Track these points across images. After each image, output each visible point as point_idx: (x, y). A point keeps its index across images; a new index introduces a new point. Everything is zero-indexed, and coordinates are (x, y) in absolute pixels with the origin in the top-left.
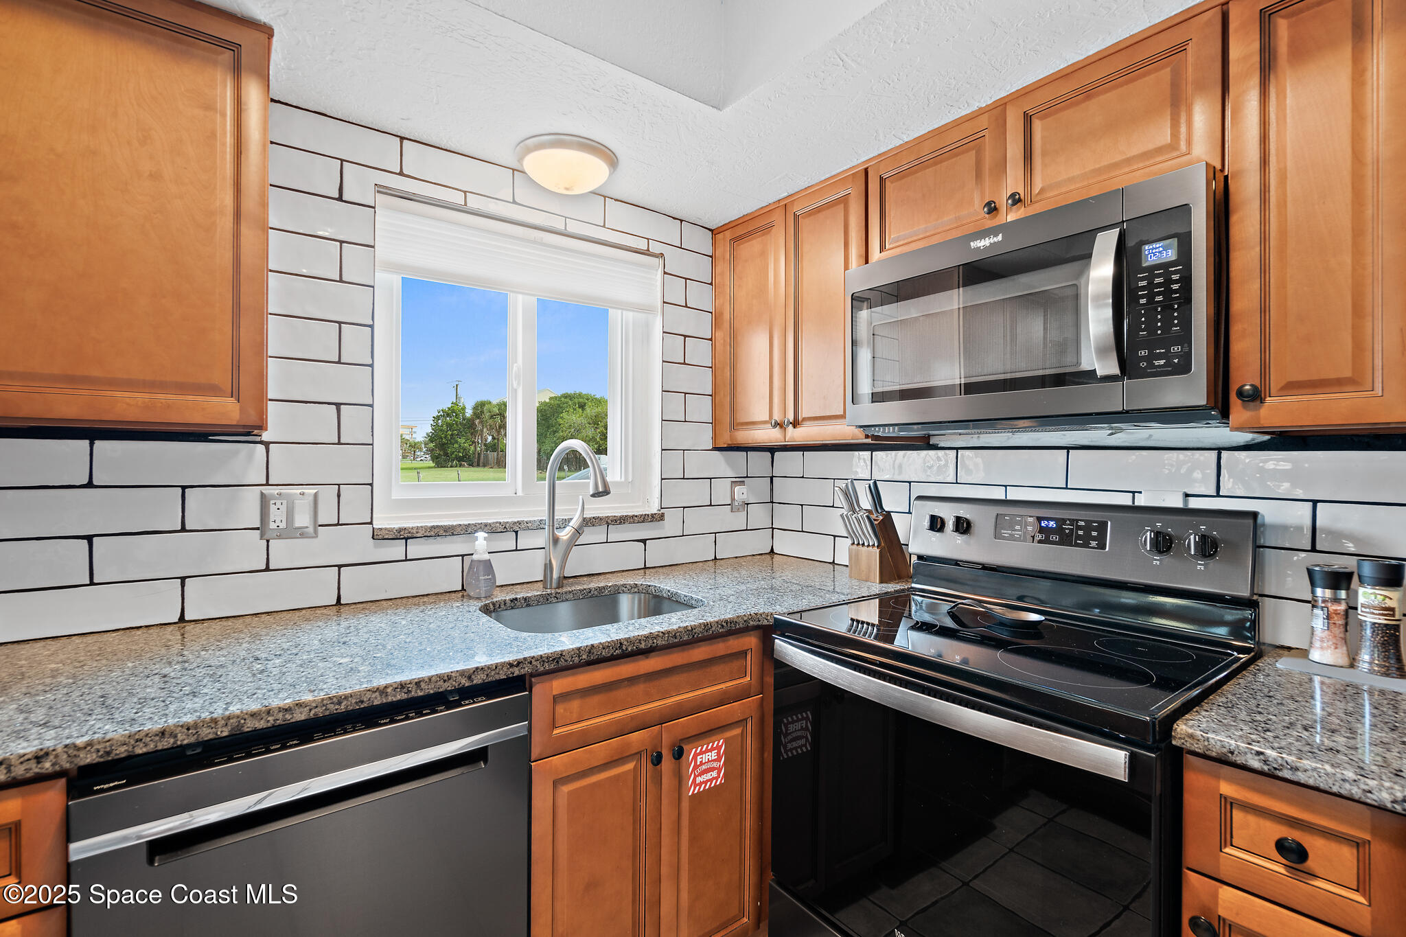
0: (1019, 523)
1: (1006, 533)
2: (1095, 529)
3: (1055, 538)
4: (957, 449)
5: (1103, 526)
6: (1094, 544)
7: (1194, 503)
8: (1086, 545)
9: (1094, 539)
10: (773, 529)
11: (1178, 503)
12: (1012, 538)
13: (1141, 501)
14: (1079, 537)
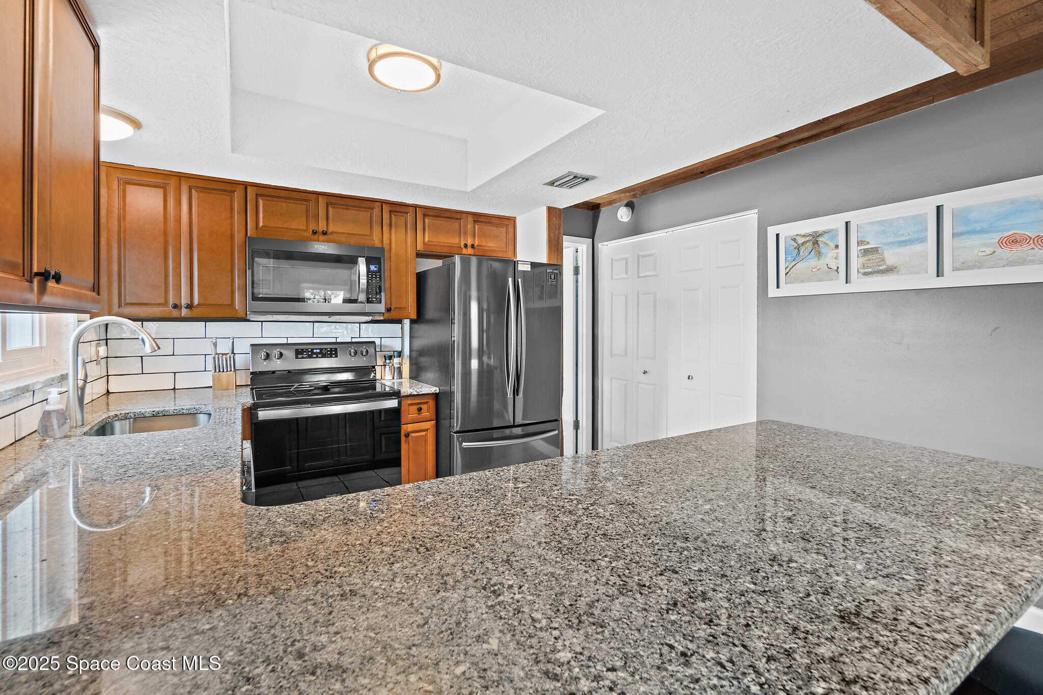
0: (305, 352)
1: (300, 356)
2: (334, 351)
3: (320, 356)
4: (262, 322)
5: (336, 349)
6: (334, 356)
7: (354, 340)
8: (331, 357)
9: (334, 354)
10: (108, 376)
11: (349, 340)
12: (303, 358)
13: (339, 340)
14: (328, 354)
